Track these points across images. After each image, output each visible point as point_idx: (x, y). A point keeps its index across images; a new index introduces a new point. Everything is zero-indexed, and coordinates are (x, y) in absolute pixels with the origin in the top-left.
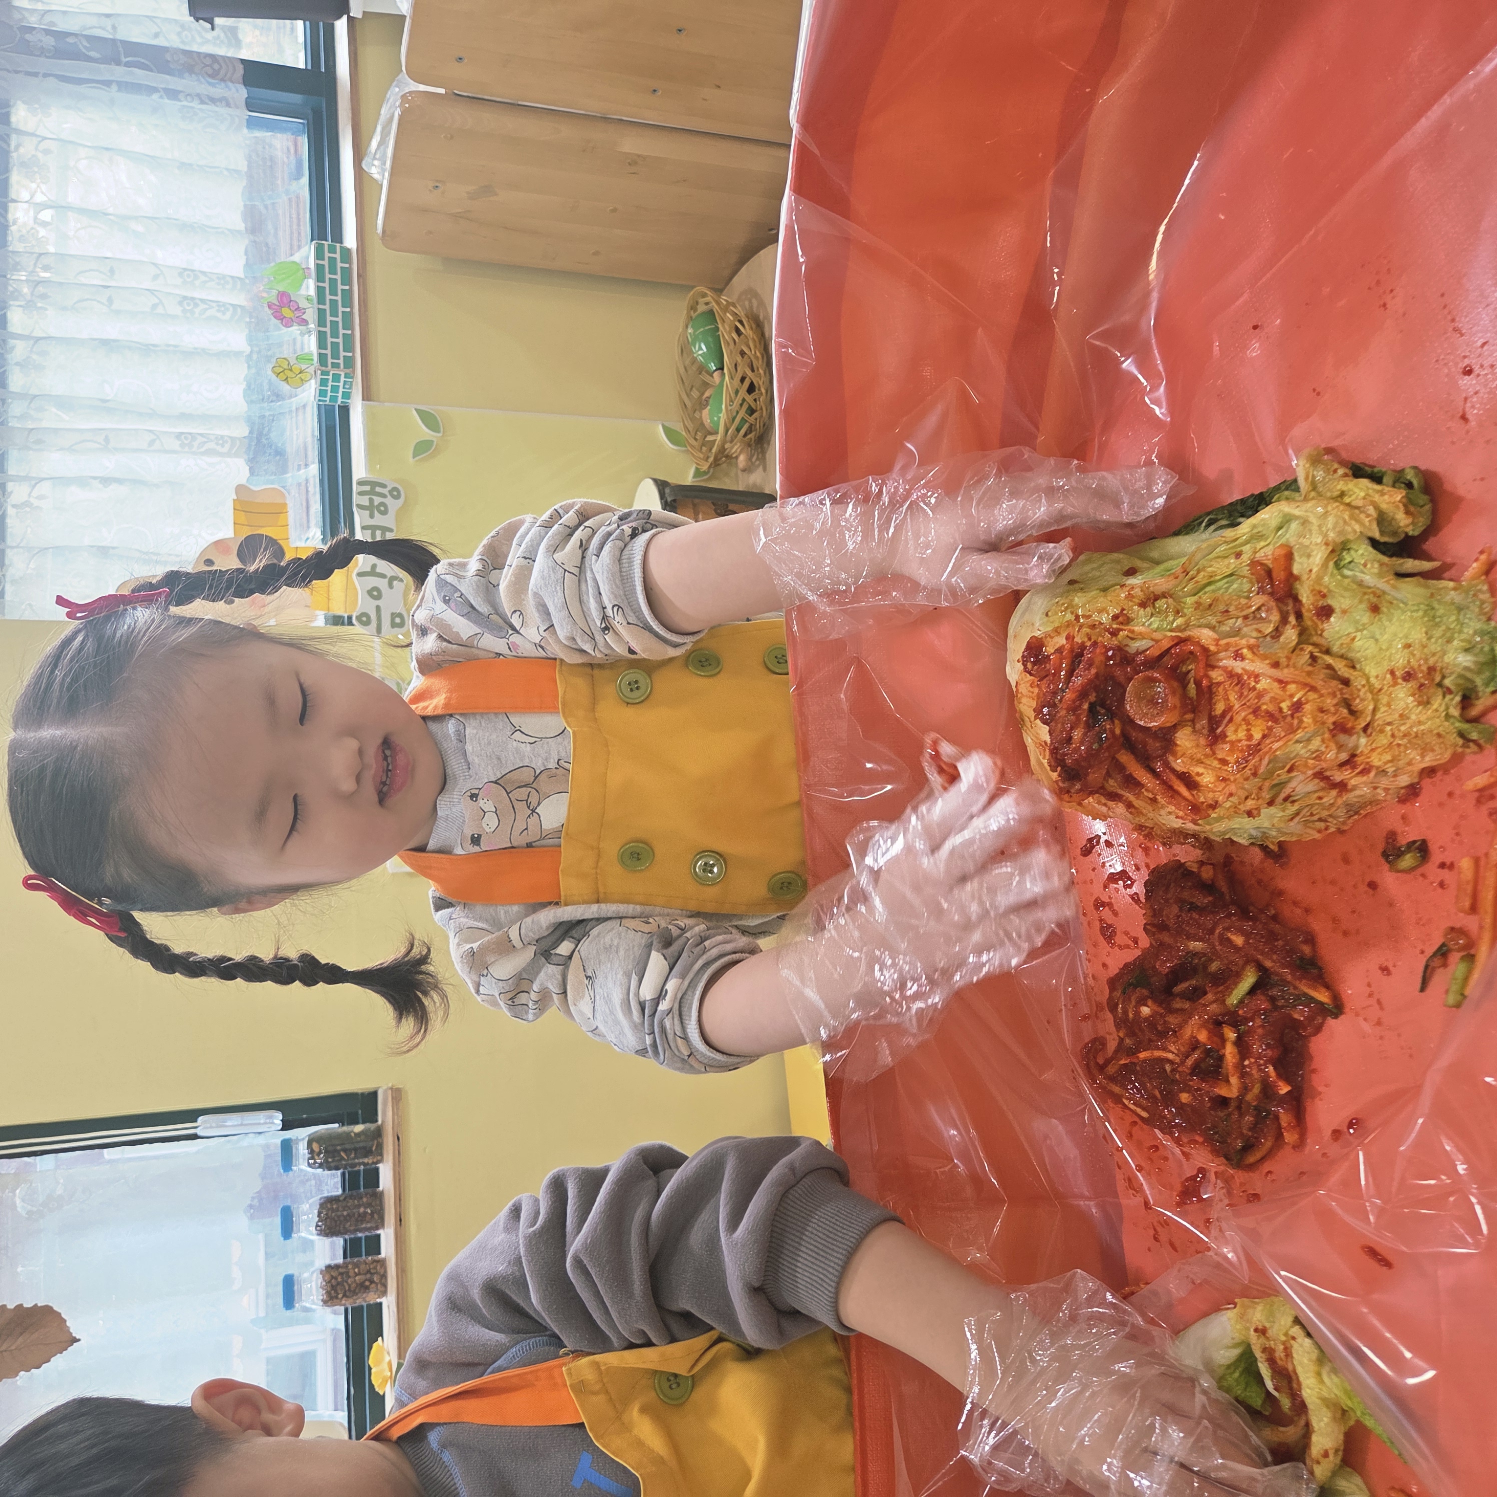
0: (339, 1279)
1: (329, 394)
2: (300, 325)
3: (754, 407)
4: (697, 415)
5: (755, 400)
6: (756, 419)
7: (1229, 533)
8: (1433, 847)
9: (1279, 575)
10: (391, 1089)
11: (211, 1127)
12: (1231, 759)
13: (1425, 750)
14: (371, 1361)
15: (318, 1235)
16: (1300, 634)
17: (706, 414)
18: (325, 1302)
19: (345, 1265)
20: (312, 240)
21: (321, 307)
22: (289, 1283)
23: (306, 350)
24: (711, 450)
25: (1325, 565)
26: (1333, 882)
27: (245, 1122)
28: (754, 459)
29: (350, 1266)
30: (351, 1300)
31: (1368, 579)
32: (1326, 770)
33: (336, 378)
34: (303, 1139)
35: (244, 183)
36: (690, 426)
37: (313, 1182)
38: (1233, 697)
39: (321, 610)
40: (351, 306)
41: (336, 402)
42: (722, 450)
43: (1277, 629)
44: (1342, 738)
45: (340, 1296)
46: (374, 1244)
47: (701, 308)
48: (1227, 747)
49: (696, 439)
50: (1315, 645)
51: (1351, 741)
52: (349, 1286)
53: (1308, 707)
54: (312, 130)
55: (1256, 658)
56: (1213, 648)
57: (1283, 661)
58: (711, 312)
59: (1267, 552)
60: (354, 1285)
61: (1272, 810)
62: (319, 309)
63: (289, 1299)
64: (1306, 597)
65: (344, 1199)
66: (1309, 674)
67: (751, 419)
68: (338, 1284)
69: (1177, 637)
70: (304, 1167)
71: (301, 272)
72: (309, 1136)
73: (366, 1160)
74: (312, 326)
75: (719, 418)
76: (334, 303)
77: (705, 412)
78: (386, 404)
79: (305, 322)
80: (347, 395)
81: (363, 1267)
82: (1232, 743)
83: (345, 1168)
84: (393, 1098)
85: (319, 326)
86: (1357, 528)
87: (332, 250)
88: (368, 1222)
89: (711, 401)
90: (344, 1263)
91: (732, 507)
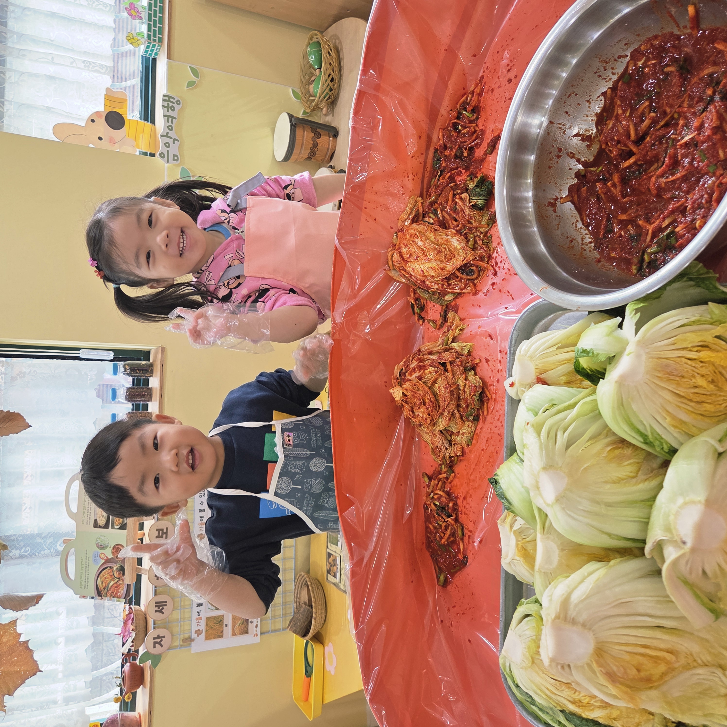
3: (332, 88)
4: (307, 87)
5: (333, 85)
11: (85, 354)
15: (126, 400)
17: (311, 88)
19: (133, 413)
22: (114, 417)
23: (141, 31)
24: (311, 104)
27: (99, 354)
28: (329, 111)
29: (138, 413)
33: (154, 46)
40: (164, 14)
41: (151, 56)
42: (317, 104)
46: (146, 407)
47: (315, 40)
49: (305, 98)
58: (319, 43)
62: (149, 13)
65: (135, 389)
67: (330, 93)
70: (122, 374)
72: (124, 364)
73: (145, 375)
74: (144, 20)
75: (317, 90)
76: (155, 11)
78: (178, 62)
79: (141, 18)
80: (157, 54)
81: (141, 414)
83: (135, 376)
84: (161, 351)
85: (148, 21)
88: (145, 398)
89: (314, 82)
91: (318, 130)
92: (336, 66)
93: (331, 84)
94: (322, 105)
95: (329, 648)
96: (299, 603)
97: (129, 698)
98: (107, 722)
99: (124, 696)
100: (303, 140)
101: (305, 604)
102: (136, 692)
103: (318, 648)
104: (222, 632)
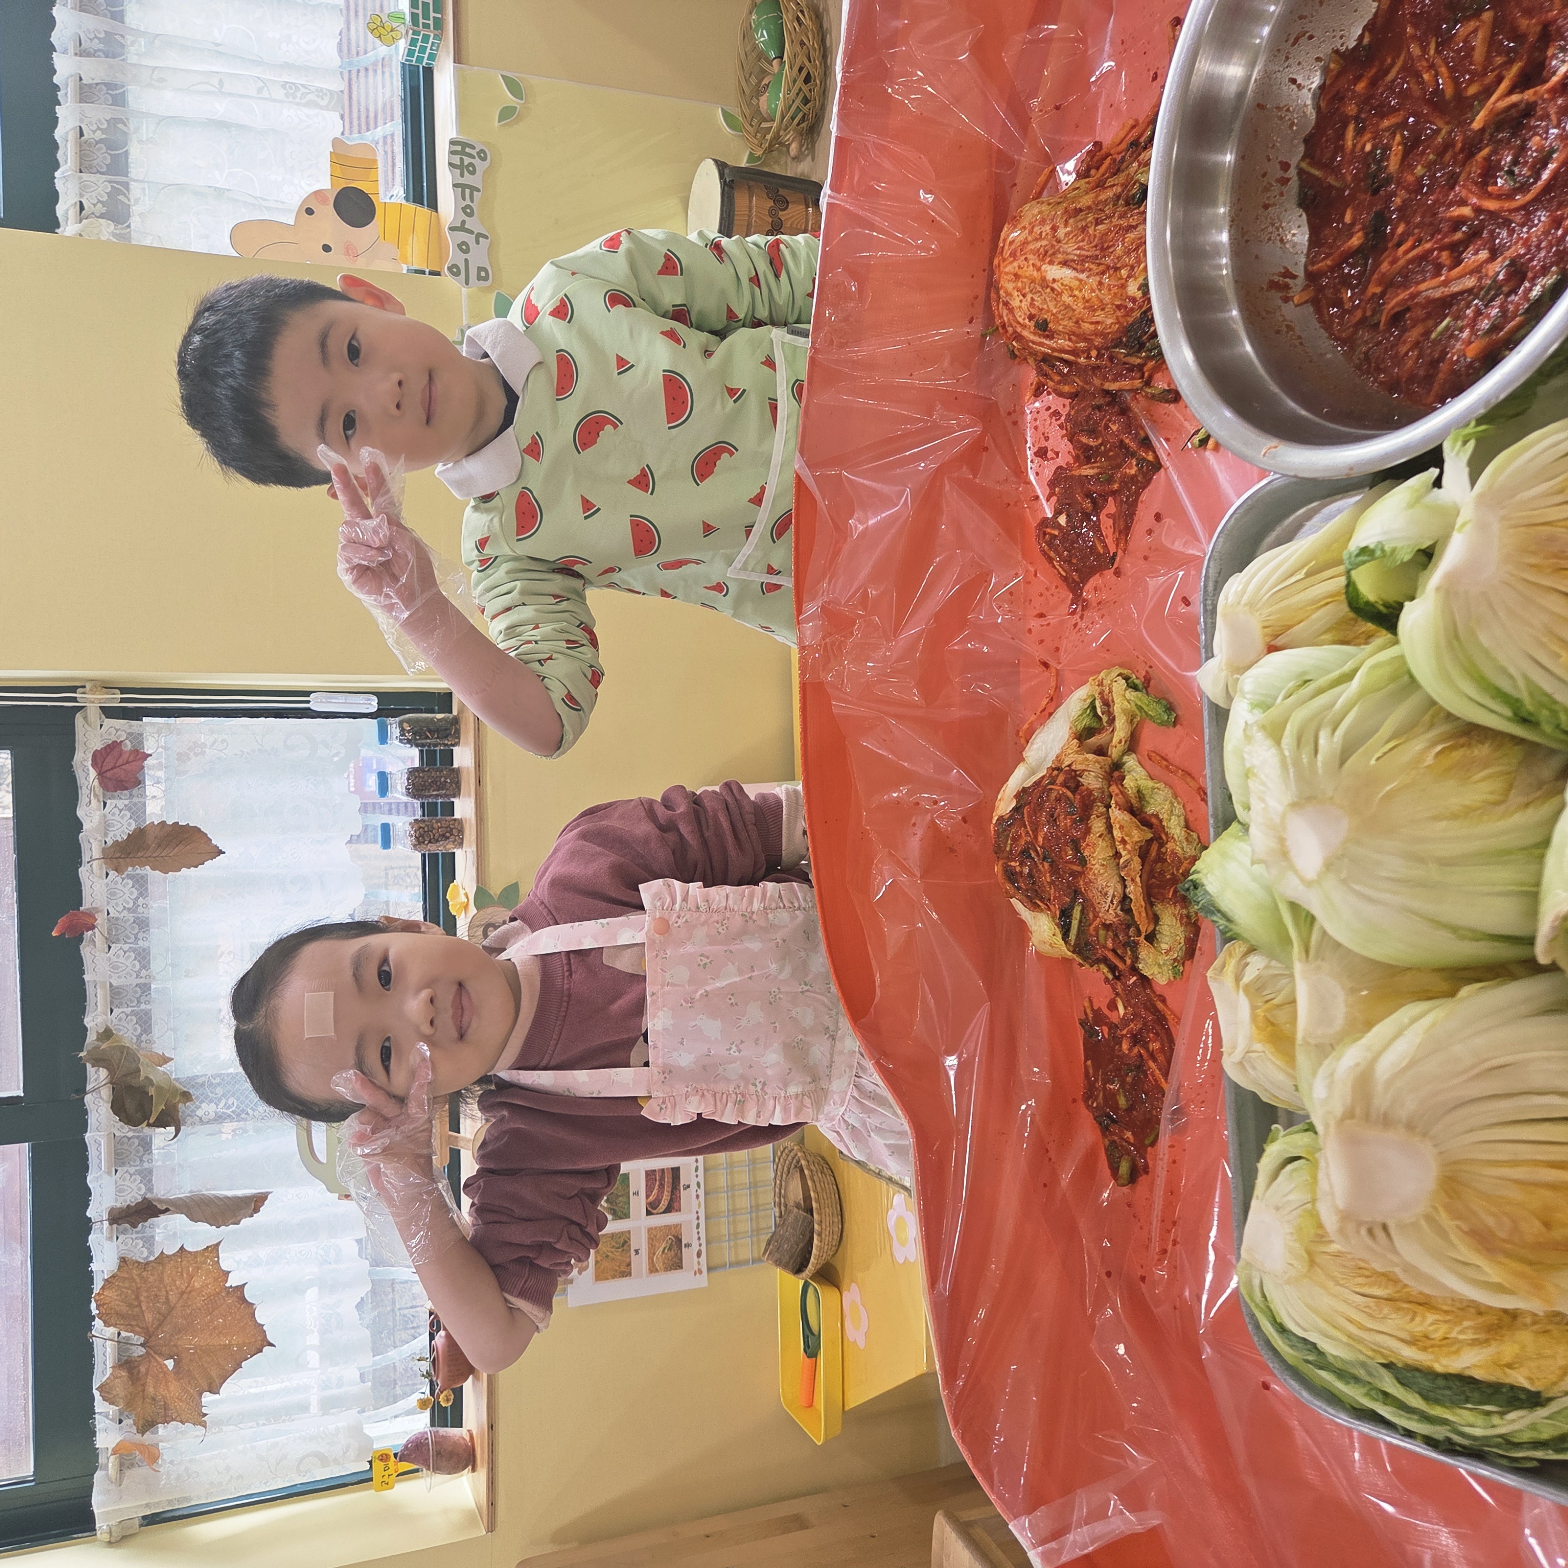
0: (425, 830)
1: (416, 54)
3: (809, 98)
4: (754, 102)
5: (810, 90)
6: (810, 109)
11: (321, 703)
14: (449, 897)
15: (406, 793)
17: (763, 101)
18: (415, 846)
19: (429, 820)
22: (386, 828)
23: (398, 9)
24: (765, 137)
28: (804, 148)
29: (431, 822)
30: (435, 846)
33: (426, 39)
34: (396, 725)
36: (747, 112)
41: (422, 63)
42: (777, 137)
45: (427, 841)
46: (450, 808)
49: (752, 125)
60: (436, 836)
63: (386, 842)
65: (425, 770)
67: (805, 109)
68: (424, 833)
70: (396, 742)
73: (445, 742)
75: (776, 105)
78: (476, 68)
80: (432, 57)
81: (444, 823)
83: (426, 746)
88: (446, 791)
89: (769, 88)
91: (782, 192)
92: (815, 49)
93: (805, 88)
94: (788, 137)
95: (852, 1295)
96: (786, 1206)
97: (448, 1400)
98: (406, 1446)
99: (438, 1396)
100: (750, 216)
101: (798, 1206)
102: (461, 1387)
103: (827, 1295)
104: (629, 1265)
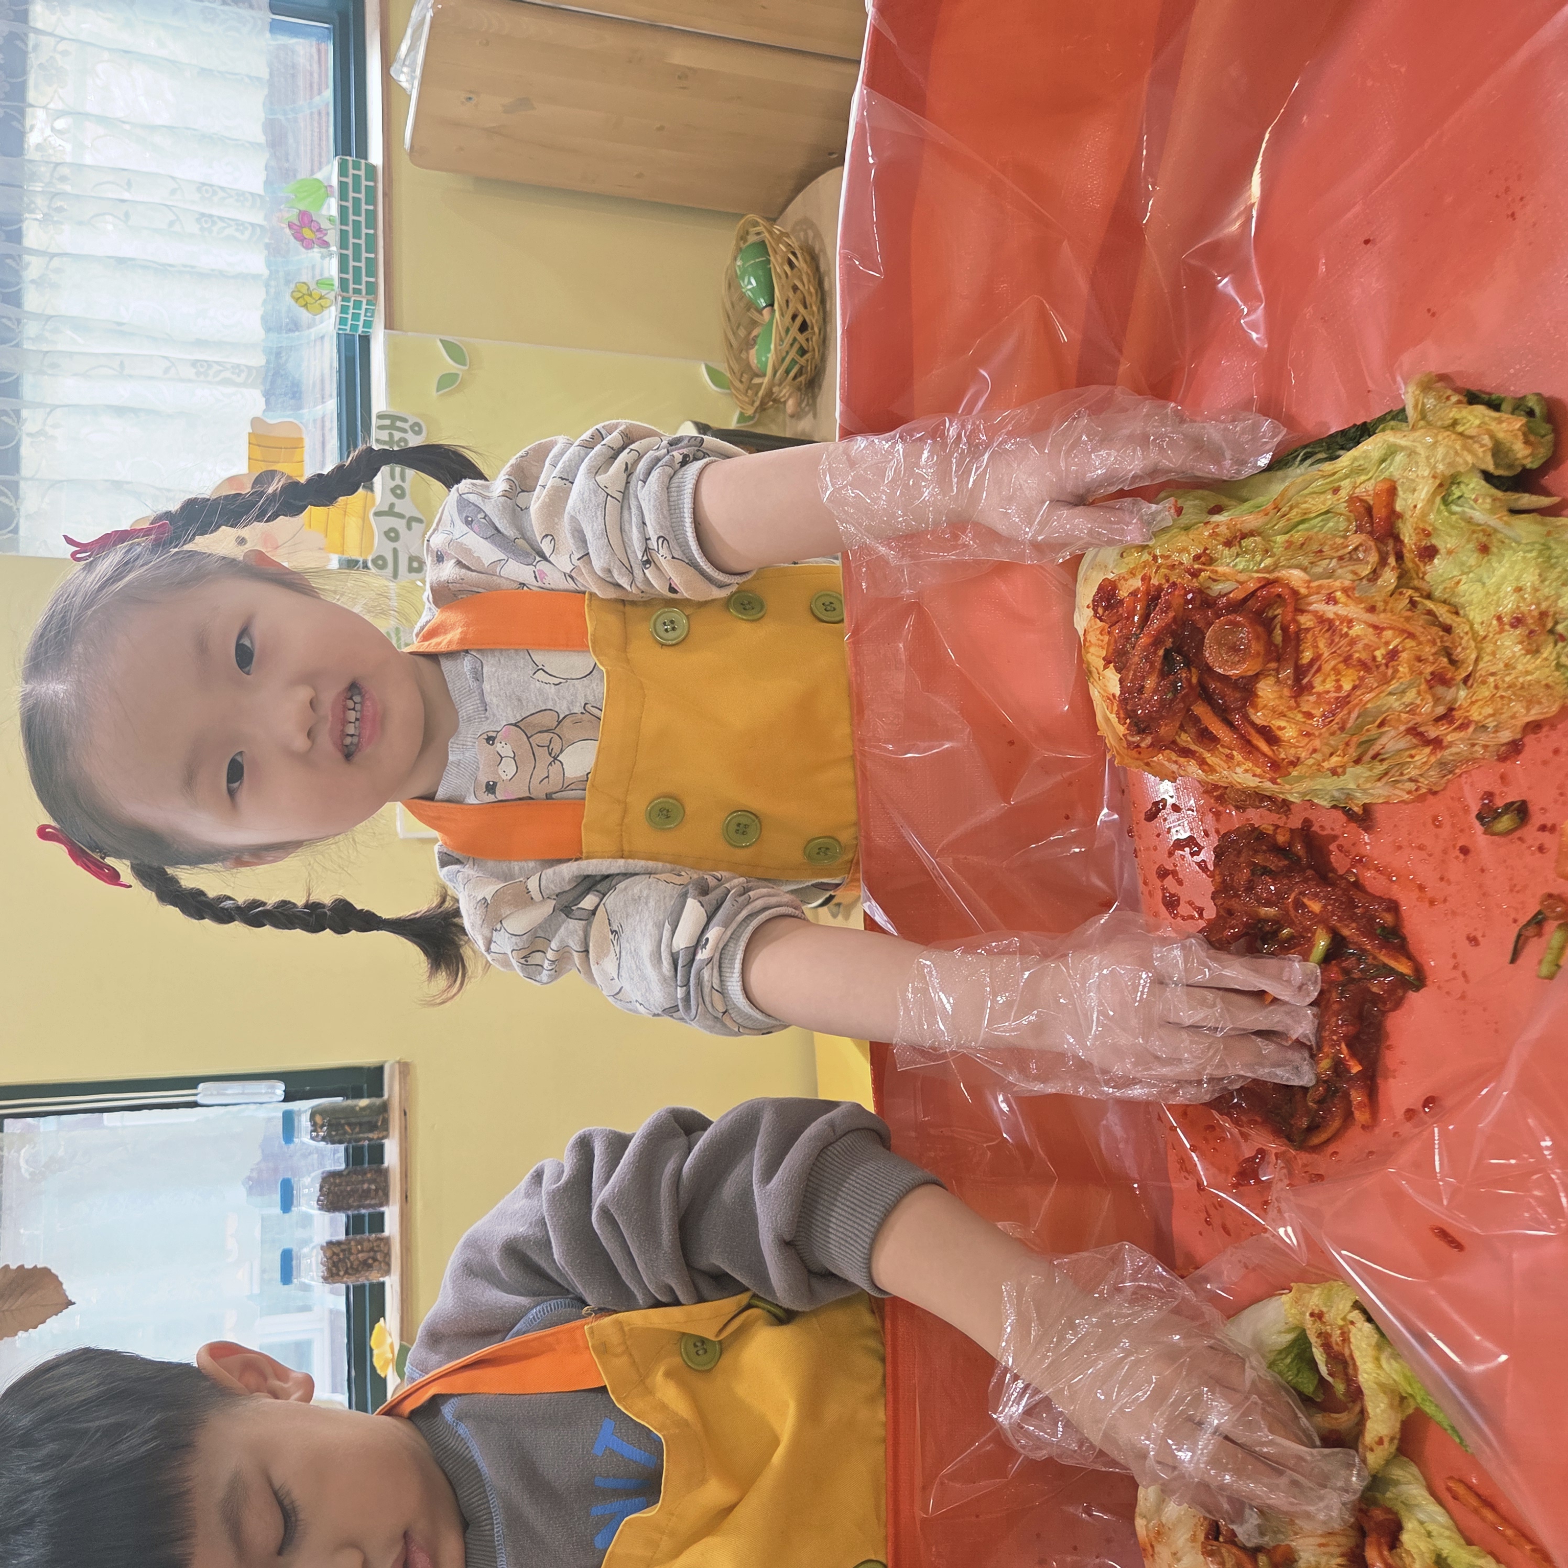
0: (341, 1256)
1: (350, 322)
2: (320, 247)
3: (806, 348)
4: (743, 355)
5: (807, 340)
6: (807, 361)
7: (1327, 467)
8: (1533, 808)
9: (1380, 513)
10: (399, 1062)
11: (212, 1095)
12: (1317, 712)
13: (1530, 703)
14: (373, 1342)
15: (320, 1209)
16: (1400, 578)
17: (753, 356)
18: (325, 1279)
19: (348, 1242)
20: (336, 155)
21: (344, 228)
22: (287, 1258)
23: (326, 275)
24: (757, 394)
25: (1431, 501)
26: (1421, 848)
27: (246, 1091)
28: (803, 405)
29: (353, 1243)
30: (353, 1278)
31: (1478, 516)
32: (1420, 726)
33: (357, 305)
34: (306, 1111)
35: (266, 91)
36: (736, 367)
37: (316, 1156)
38: (1322, 644)
39: (335, 553)
40: (375, 228)
41: (356, 331)
42: (769, 393)
43: (1374, 571)
44: (1440, 690)
45: (342, 1273)
46: (378, 1222)
47: (752, 239)
48: (1313, 698)
49: (741, 382)
50: (1416, 589)
51: (1449, 694)
52: (352, 1263)
53: (1404, 655)
54: (337, 38)
55: (1350, 601)
56: (1303, 591)
57: (1381, 605)
58: (762, 244)
59: (1367, 487)
60: (356, 1263)
61: (1359, 769)
62: (341, 230)
63: (287, 1275)
64: (1408, 537)
65: (348, 1174)
66: (1408, 619)
67: (802, 361)
68: (340, 1260)
69: (1264, 578)
70: (306, 1139)
71: (323, 190)
72: (312, 1108)
73: (371, 1135)
74: (334, 249)
75: (767, 358)
76: (357, 224)
77: (753, 352)
78: (410, 334)
79: (326, 244)
80: (368, 324)
81: (366, 1244)
82: (1319, 695)
83: (349, 1142)
84: (400, 1073)
85: (341, 248)
86: (1470, 459)
87: (356, 166)
88: (372, 1198)
89: (759, 340)
90: (346, 1240)
92: (811, 294)
93: (801, 338)
94: (784, 392)
